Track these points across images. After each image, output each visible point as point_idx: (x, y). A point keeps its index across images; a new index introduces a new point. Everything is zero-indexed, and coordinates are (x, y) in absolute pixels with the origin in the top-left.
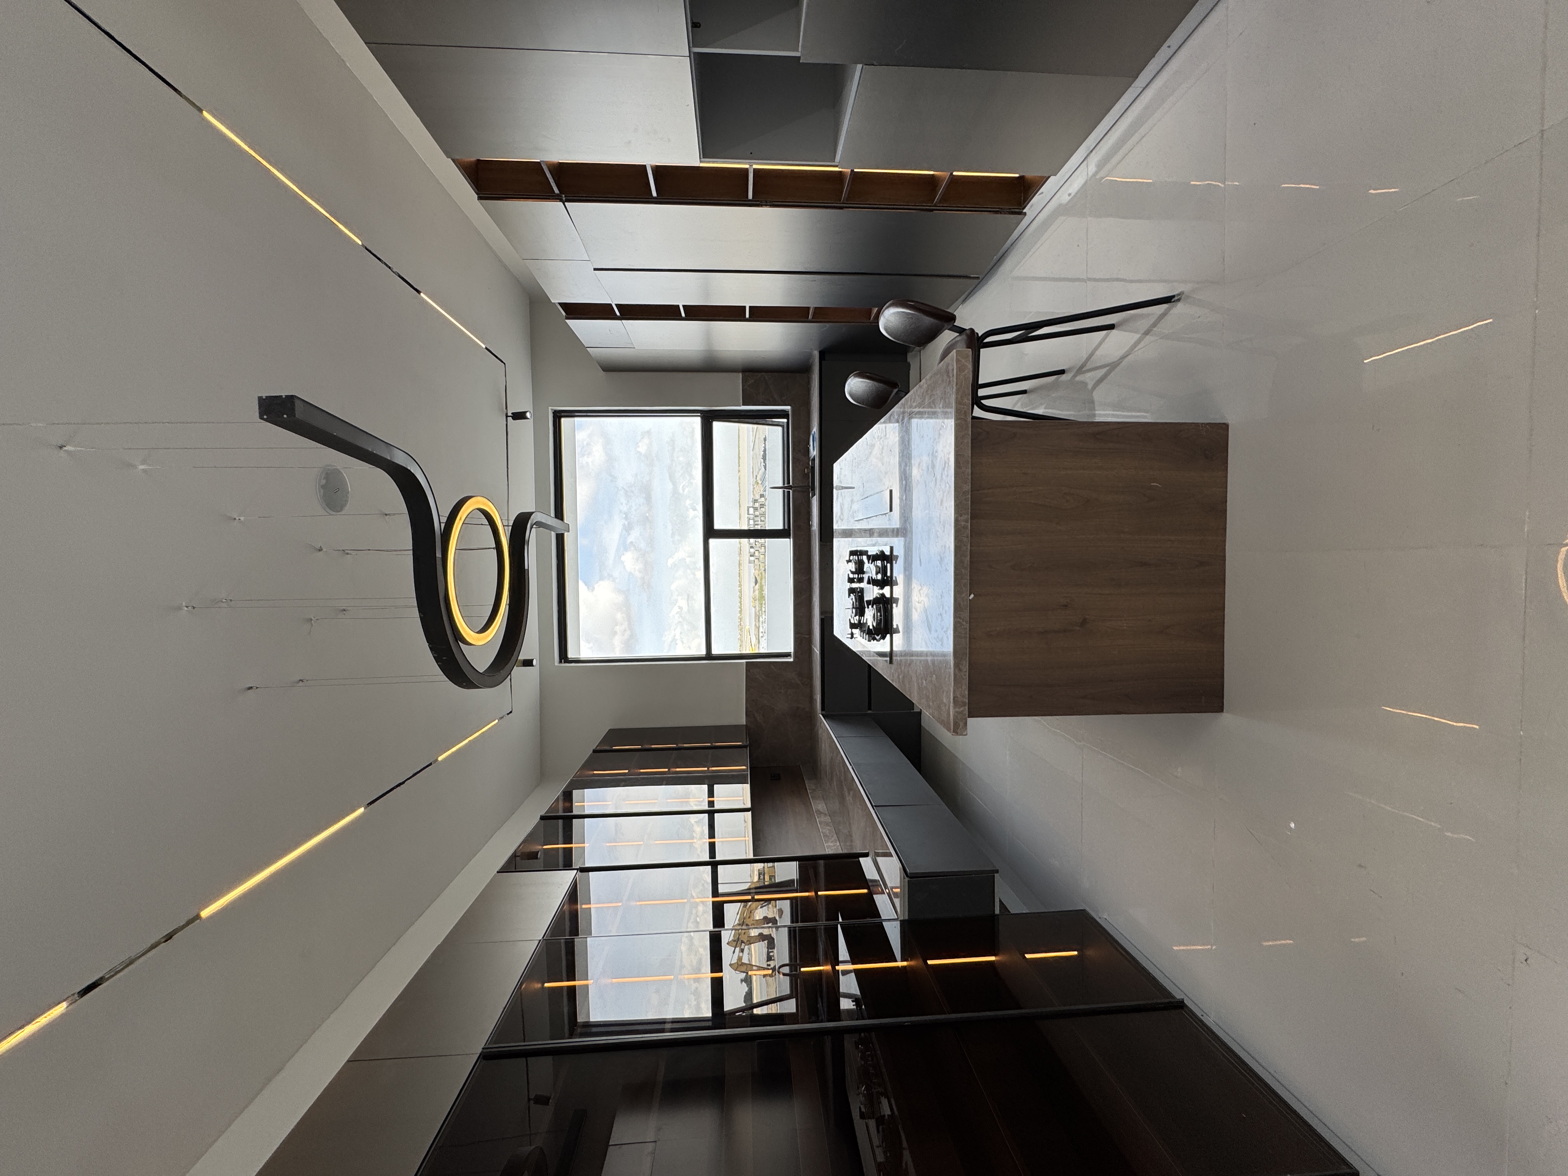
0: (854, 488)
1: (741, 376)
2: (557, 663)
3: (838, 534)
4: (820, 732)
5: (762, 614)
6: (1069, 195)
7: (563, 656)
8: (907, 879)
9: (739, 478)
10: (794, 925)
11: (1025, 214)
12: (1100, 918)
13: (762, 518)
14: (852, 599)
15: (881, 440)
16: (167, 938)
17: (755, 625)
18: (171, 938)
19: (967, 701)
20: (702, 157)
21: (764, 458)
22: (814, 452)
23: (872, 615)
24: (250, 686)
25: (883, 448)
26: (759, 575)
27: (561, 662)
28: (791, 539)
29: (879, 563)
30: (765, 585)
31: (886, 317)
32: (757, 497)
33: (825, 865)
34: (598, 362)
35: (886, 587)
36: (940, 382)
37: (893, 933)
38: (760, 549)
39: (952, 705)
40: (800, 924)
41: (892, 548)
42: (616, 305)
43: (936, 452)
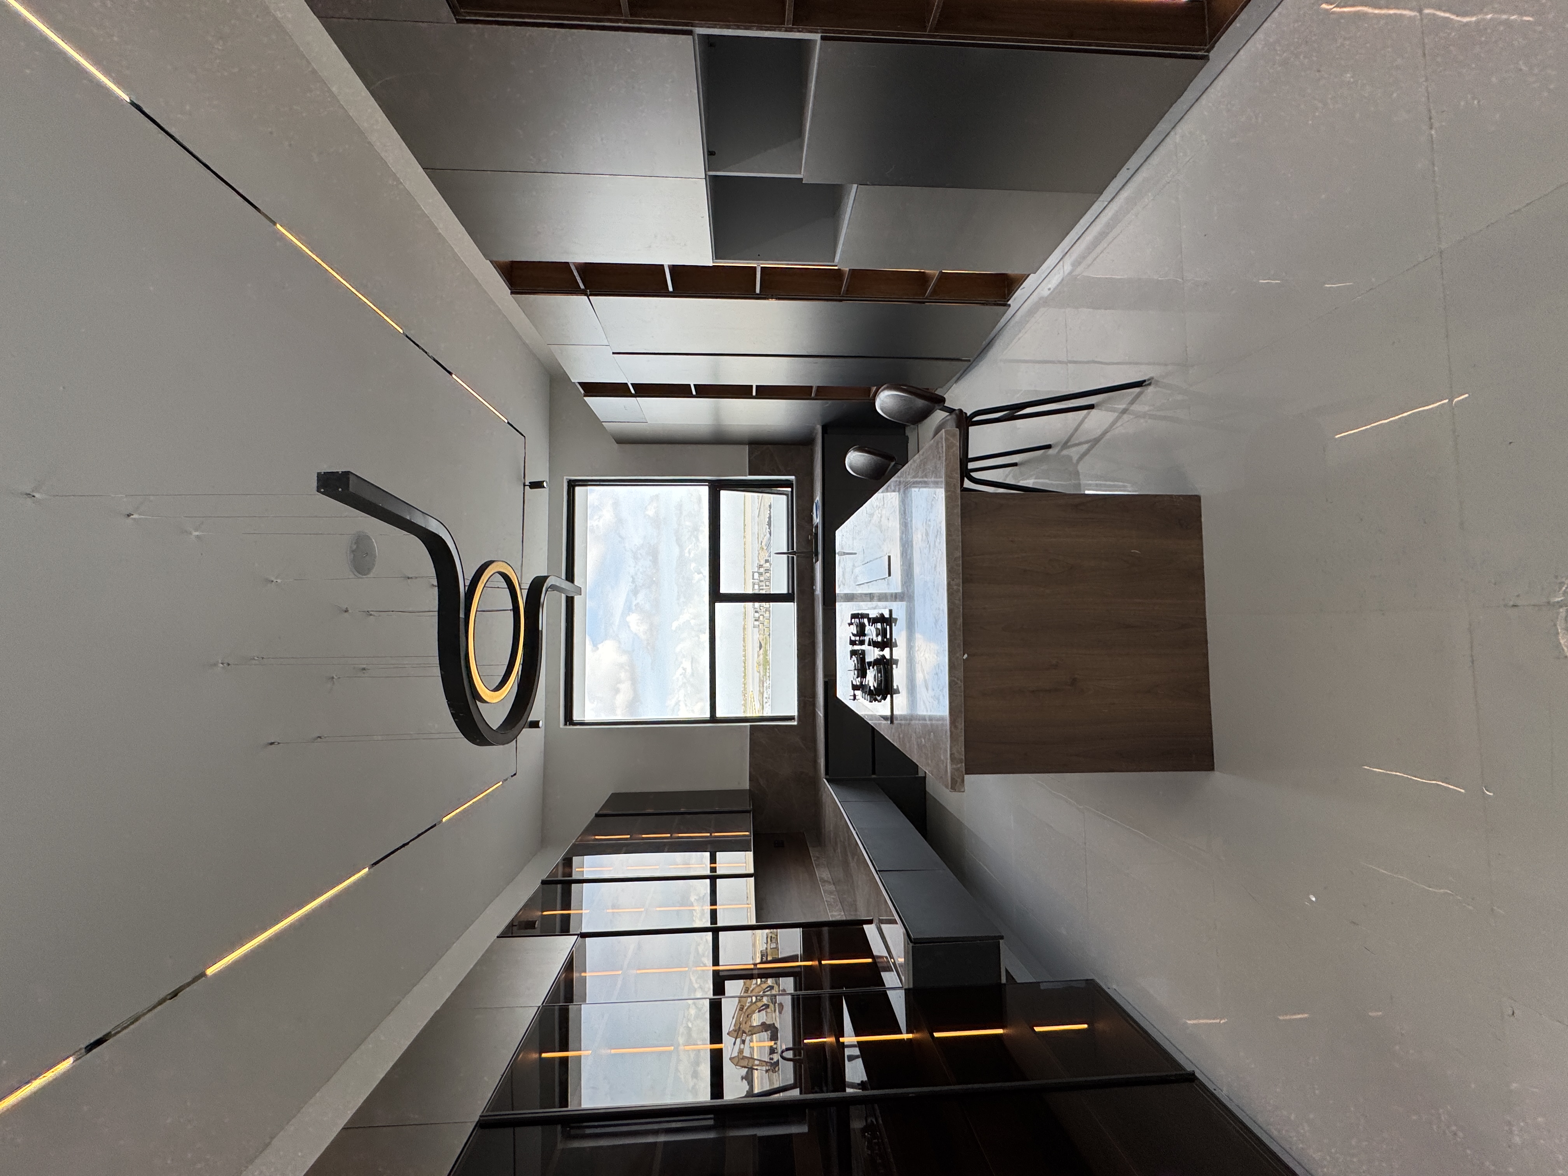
0: (855, 554)
1: (748, 448)
2: (562, 725)
3: (840, 598)
4: (824, 797)
5: (766, 679)
6: (1049, 289)
7: (569, 718)
8: (911, 945)
9: (745, 544)
10: (799, 992)
11: (1009, 305)
12: (1109, 988)
13: (767, 583)
14: (854, 661)
15: (879, 509)
16: (173, 995)
17: (760, 691)
18: (176, 995)
19: (964, 758)
20: (714, 258)
21: (769, 524)
22: (817, 520)
23: (873, 676)
24: (273, 741)
25: (881, 517)
26: (763, 640)
27: (566, 724)
28: (795, 603)
29: (879, 625)
30: (770, 650)
31: (882, 399)
32: (762, 562)
33: (829, 932)
34: (611, 434)
35: (886, 649)
36: (931, 457)
37: (898, 1001)
38: (764, 614)
39: (949, 761)
40: (803, 992)
41: (891, 611)
42: (632, 384)
43: (929, 521)
